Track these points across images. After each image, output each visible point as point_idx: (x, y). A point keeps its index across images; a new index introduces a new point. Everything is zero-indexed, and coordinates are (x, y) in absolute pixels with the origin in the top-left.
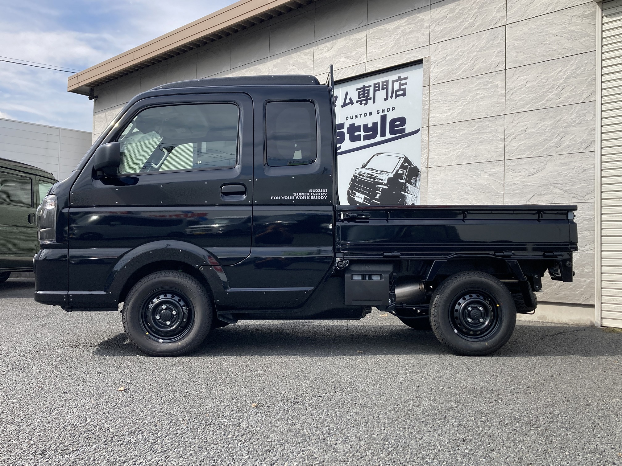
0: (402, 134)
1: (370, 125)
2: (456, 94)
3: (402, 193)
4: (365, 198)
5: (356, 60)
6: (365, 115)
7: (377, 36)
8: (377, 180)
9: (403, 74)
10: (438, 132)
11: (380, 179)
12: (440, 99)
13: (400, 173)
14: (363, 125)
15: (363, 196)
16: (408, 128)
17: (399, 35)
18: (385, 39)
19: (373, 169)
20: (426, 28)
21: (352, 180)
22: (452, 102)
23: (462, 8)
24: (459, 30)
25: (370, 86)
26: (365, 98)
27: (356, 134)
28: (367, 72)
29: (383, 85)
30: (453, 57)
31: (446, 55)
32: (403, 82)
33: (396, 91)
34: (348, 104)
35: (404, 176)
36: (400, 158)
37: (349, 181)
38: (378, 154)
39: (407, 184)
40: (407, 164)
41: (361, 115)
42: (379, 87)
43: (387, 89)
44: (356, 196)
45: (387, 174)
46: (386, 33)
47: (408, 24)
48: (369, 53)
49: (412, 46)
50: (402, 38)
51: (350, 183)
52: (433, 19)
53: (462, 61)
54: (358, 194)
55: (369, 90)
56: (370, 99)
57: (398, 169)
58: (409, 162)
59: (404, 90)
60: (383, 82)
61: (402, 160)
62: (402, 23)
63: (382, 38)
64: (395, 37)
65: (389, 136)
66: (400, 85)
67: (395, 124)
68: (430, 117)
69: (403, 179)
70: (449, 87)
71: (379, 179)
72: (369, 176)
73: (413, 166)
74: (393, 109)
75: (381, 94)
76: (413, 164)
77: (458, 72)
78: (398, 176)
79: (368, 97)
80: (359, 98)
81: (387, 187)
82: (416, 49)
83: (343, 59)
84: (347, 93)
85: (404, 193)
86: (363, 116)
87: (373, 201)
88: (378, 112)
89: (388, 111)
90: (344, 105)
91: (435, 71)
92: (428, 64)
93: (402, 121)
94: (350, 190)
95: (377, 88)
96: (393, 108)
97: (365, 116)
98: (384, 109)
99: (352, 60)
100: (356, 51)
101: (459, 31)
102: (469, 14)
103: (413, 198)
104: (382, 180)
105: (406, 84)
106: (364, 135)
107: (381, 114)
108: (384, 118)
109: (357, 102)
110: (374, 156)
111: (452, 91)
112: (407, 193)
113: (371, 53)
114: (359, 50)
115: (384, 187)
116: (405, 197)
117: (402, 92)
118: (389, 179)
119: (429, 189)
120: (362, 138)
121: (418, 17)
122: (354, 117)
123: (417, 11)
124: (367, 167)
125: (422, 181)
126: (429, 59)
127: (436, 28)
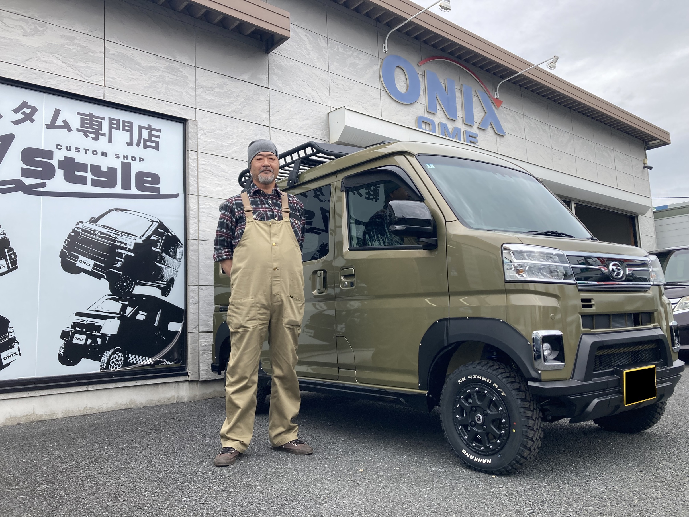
0: (154, 193)
2: (227, 171)
3: (157, 264)
4: (95, 265)
5: (86, 76)
6: (95, 153)
7: (122, 63)
8: (116, 243)
9: (156, 123)
10: (208, 204)
11: (122, 243)
12: (211, 171)
13: (153, 240)
14: (91, 165)
15: (92, 262)
16: (164, 188)
17: (155, 78)
18: (133, 72)
19: (111, 228)
20: (191, 88)
21: (70, 236)
22: (222, 178)
23: (230, 90)
24: (228, 109)
25: (104, 119)
26: (94, 131)
27: (77, 173)
28: (106, 99)
29: (124, 126)
30: (223, 133)
31: (215, 128)
32: (154, 133)
33: (145, 141)
34: (60, 127)
35: (159, 244)
36: (152, 221)
37: (65, 237)
38: (118, 210)
39: (164, 254)
40: (162, 231)
41: (86, 151)
42: (118, 125)
43: (131, 132)
44: (79, 260)
45: (132, 238)
46: (136, 66)
47: (168, 72)
48: (110, 77)
49: (175, 100)
50: (159, 85)
51: (66, 240)
52: (199, 83)
53: (232, 142)
54: (81, 258)
55: (100, 123)
56: (104, 135)
57: (150, 234)
58: (166, 230)
59: (157, 143)
60: (124, 122)
61: (156, 225)
62: (160, 67)
63: (130, 69)
64: (151, 77)
65: (134, 190)
66: (151, 135)
67: (145, 178)
68: (199, 185)
69: (158, 247)
70: (218, 162)
71: (120, 242)
72: (102, 235)
73: (171, 234)
74: (141, 160)
75: (121, 135)
76: (171, 231)
77: (228, 151)
78: (148, 242)
79: (99, 132)
80: (82, 125)
81: (133, 255)
82: (180, 106)
83: (60, 63)
84: (57, 112)
85: (160, 265)
86: (90, 153)
87: (111, 270)
88: (117, 156)
89: (132, 160)
90: (52, 125)
91: (203, 139)
92: (194, 128)
94: (66, 251)
95: (114, 124)
96: (140, 158)
97: (93, 154)
98: (127, 156)
99: (78, 72)
100: (85, 63)
101: (228, 111)
102: (237, 100)
103: (172, 271)
104: (125, 244)
105: (158, 137)
106: (92, 179)
107: (121, 159)
108: (126, 167)
109: (78, 130)
110: (110, 211)
111: (223, 167)
112: (164, 265)
113: (113, 78)
114: (91, 65)
115: (129, 253)
116: (160, 269)
117: (154, 144)
118: (136, 244)
119: (201, 264)
120: (89, 182)
121: (181, 72)
122: (73, 149)
123: (179, 64)
124: (99, 223)
125: (190, 253)
126: (195, 123)
127: (203, 95)
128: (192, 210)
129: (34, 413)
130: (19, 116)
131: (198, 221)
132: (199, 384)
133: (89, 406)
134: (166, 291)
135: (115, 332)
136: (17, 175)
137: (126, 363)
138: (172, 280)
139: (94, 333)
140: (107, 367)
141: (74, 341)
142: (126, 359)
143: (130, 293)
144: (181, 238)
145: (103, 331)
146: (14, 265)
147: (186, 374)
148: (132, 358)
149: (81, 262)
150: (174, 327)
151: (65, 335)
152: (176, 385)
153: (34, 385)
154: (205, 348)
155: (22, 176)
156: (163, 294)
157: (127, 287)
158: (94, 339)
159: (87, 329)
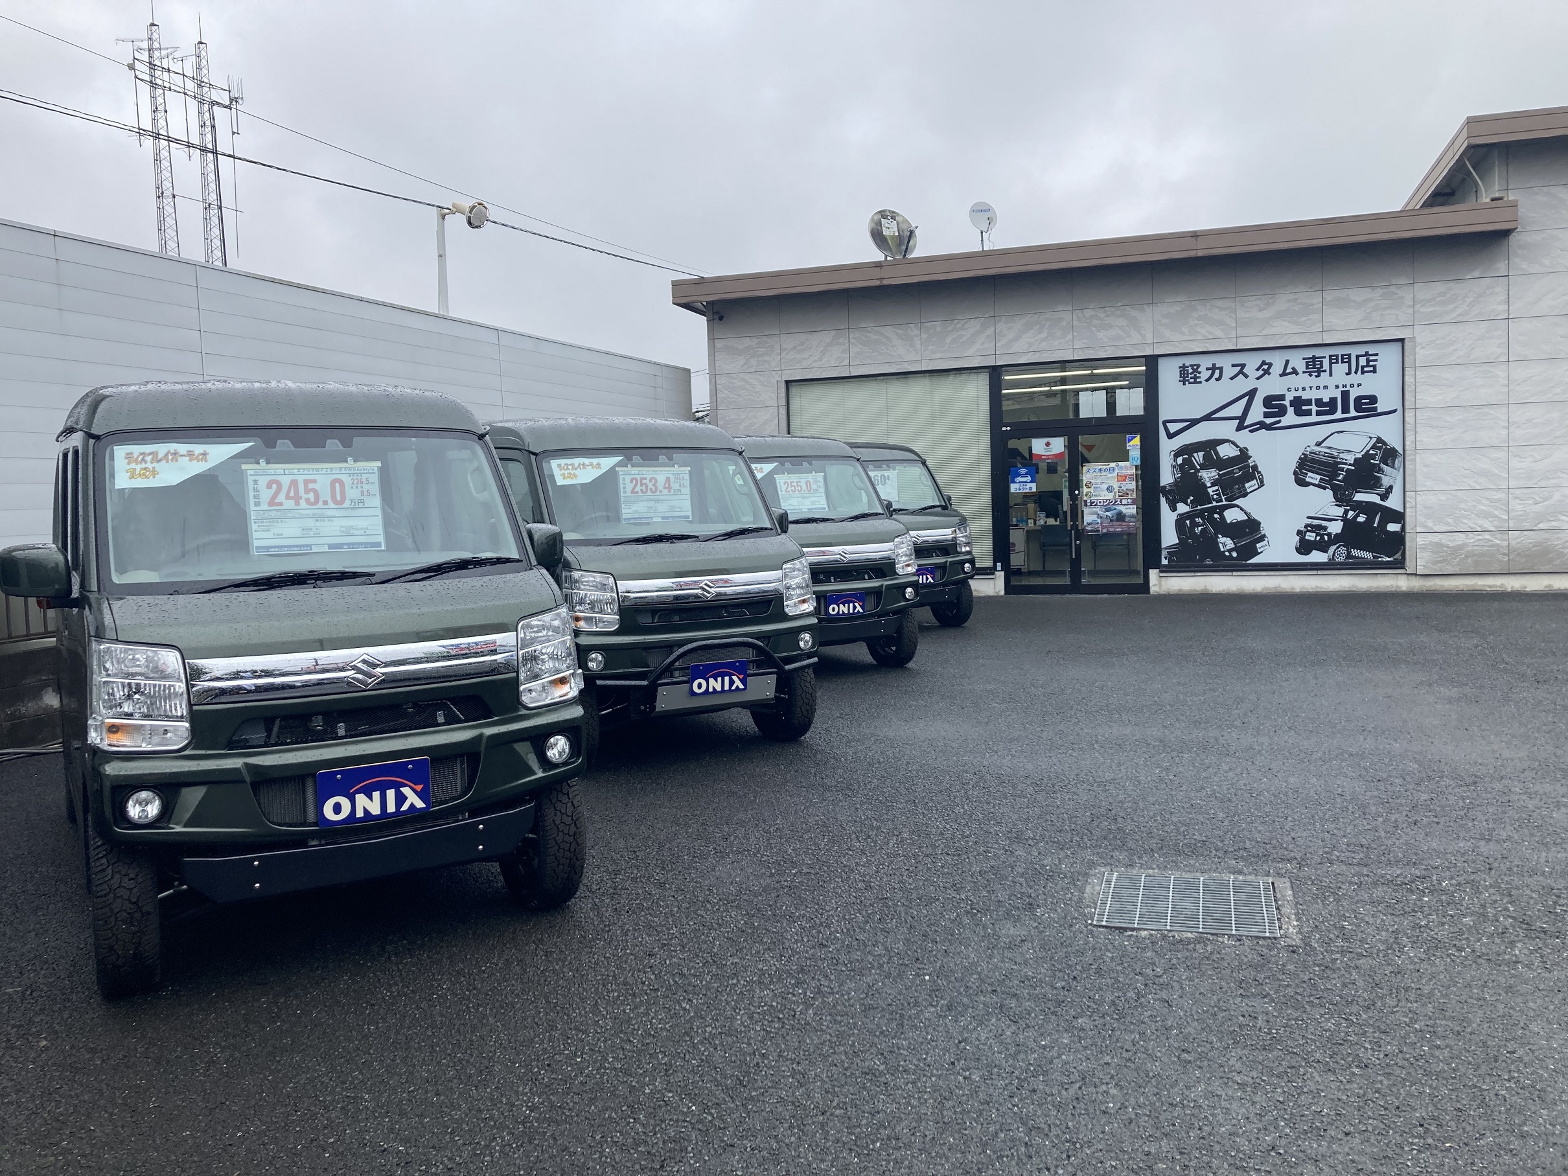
2: (1447, 379)
3: (1376, 474)
4: (1321, 479)
5: (1308, 327)
6: (1318, 388)
7: (1339, 305)
8: (1338, 460)
9: (1372, 349)
10: (1427, 414)
11: (1343, 459)
12: (1430, 382)
13: (1372, 453)
15: (1319, 477)
17: (1370, 308)
18: (1349, 309)
19: (1333, 448)
20: (1409, 306)
21: (1300, 459)
22: (1444, 386)
23: (1454, 294)
24: (1451, 316)
25: (1325, 357)
26: (1317, 370)
28: (1325, 342)
29: (1343, 358)
30: (1445, 341)
32: (1371, 358)
33: (1363, 367)
34: (1290, 373)
35: (1377, 457)
36: (1371, 438)
37: (1297, 459)
38: (1338, 432)
39: (1382, 465)
40: (1380, 445)
41: (1311, 388)
42: (1337, 359)
43: (1349, 362)
45: (1352, 454)
46: (1352, 304)
47: (1383, 298)
48: (1327, 322)
49: (1389, 324)
50: (1373, 314)
51: (1298, 461)
52: (1418, 298)
53: (1457, 347)
54: (1310, 474)
55: (1321, 362)
56: (1325, 371)
57: (1369, 449)
58: (1384, 443)
59: (1374, 367)
60: (1342, 355)
61: (1374, 440)
63: (1346, 308)
64: (1366, 309)
66: (1368, 361)
68: (1417, 398)
69: (1377, 459)
70: (1439, 371)
72: (1326, 455)
73: (1390, 446)
74: (1359, 385)
75: (1340, 369)
76: (1389, 444)
77: (1452, 357)
78: (1367, 456)
79: (1321, 369)
80: (1307, 368)
81: (1353, 468)
82: (1397, 327)
83: (1286, 324)
84: (1287, 362)
85: (1378, 475)
86: (1314, 389)
87: (1334, 482)
88: (1337, 387)
89: (1351, 387)
90: (1284, 374)
91: (1422, 353)
92: (1413, 345)
93: (1373, 399)
94: (1298, 470)
95: (1333, 360)
98: (1346, 385)
100: (1307, 317)
102: (1465, 301)
103: (1390, 479)
104: (1346, 460)
105: (1376, 360)
109: (1304, 372)
110: (1332, 434)
111: (1445, 375)
112: (1383, 474)
113: (1330, 322)
114: (1311, 317)
115: (1350, 467)
117: (1371, 369)
118: (1356, 459)
119: (1418, 472)
121: (1397, 294)
122: (1300, 389)
123: (1395, 287)
125: (1407, 463)
126: (1413, 339)
127: (1423, 310)
128: (1409, 424)
129: (1280, 587)
130: (1261, 372)
131: (1416, 432)
132: (1418, 577)
133: (1319, 585)
134: (1384, 497)
135: (1339, 531)
137: (1349, 556)
138: (1391, 487)
139: (1322, 532)
140: (1333, 558)
141: (1307, 538)
142: (1349, 553)
143: (1351, 500)
144: (1400, 450)
145: (1329, 530)
146: (1261, 484)
147: (1404, 568)
148: (1354, 552)
149: (1309, 477)
150: (1393, 527)
151: (1299, 533)
152: (1395, 576)
153: (1279, 567)
154: (1423, 546)
156: (1382, 500)
157: (1348, 495)
158: (1322, 536)
159: (1316, 529)
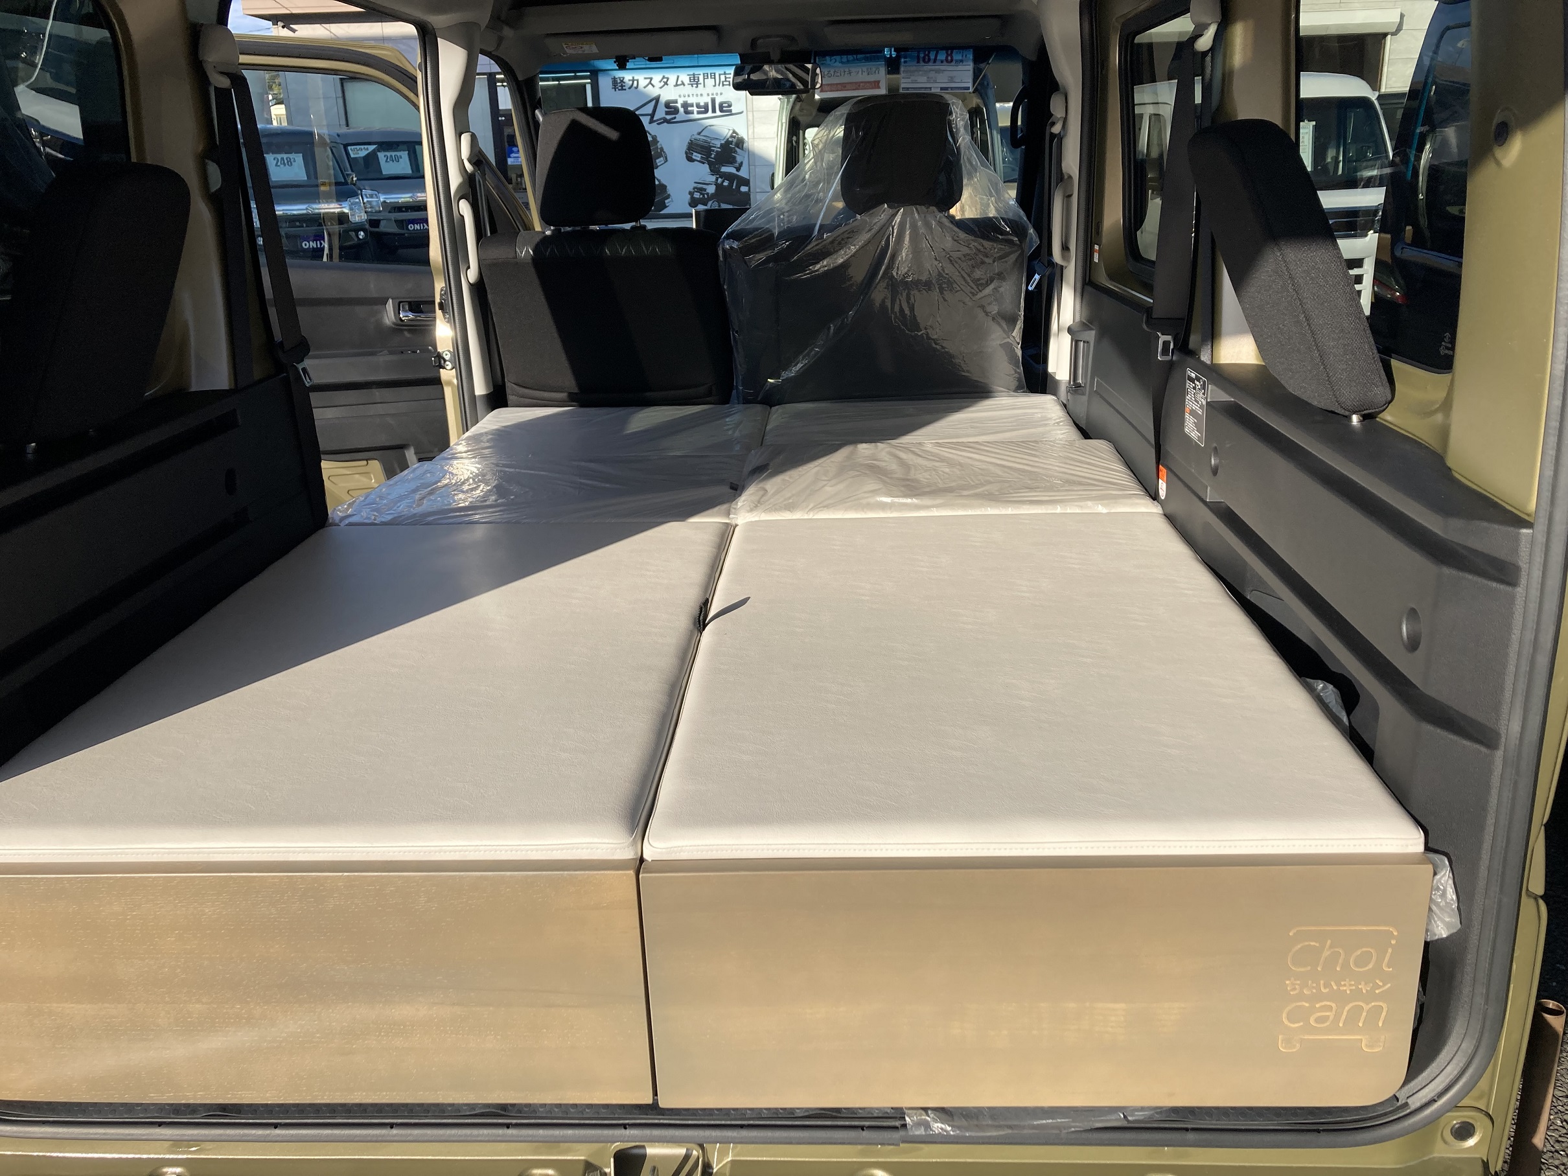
0: (730, 113)
1: (702, 104)
3: (733, 154)
4: (702, 157)
6: (697, 95)
8: (711, 144)
9: (728, 70)
14: (696, 103)
15: (700, 156)
16: (734, 109)
21: (689, 143)
26: (696, 83)
27: (689, 109)
29: (711, 76)
32: (727, 76)
33: (723, 82)
34: (680, 85)
35: (733, 143)
36: (729, 130)
37: (686, 144)
38: (710, 126)
39: (737, 149)
40: (735, 135)
42: (708, 76)
43: (715, 78)
45: (720, 141)
51: (687, 146)
54: (695, 154)
55: (698, 78)
56: (700, 84)
57: (728, 138)
58: (737, 134)
61: (731, 132)
65: (718, 113)
66: (726, 78)
67: (724, 105)
71: (713, 144)
72: (704, 141)
73: (740, 136)
74: (721, 94)
75: (710, 82)
78: (728, 142)
80: (690, 81)
81: (720, 150)
84: (678, 77)
86: (695, 96)
87: (709, 159)
88: (708, 95)
89: (716, 95)
90: (677, 85)
93: (730, 104)
94: (688, 151)
95: (706, 76)
98: (713, 94)
103: (741, 158)
104: (716, 144)
105: (730, 78)
107: (711, 96)
108: (713, 101)
109: (689, 84)
110: (707, 127)
115: (718, 149)
116: (735, 157)
117: (728, 83)
118: (721, 144)
120: (695, 112)
122: (687, 96)
124: (701, 134)
130: (662, 84)
131: (754, 127)
134: (738, 169)
135: (713, 191)
136: (663, 115)
138: (742, 163)
139: (703, 192)
141: (695, 196)
142: (720, 206)
143: (719, 171)
144: (746, 137)
145: (707, 191)
146: (666, 160)
149: (695, 156)
150: (744, 189)
154: (760, 201)
155: (666, 114)
156: (737, 171)
157: (717, 168)
158: (703, 195)
159: (700, 190)
